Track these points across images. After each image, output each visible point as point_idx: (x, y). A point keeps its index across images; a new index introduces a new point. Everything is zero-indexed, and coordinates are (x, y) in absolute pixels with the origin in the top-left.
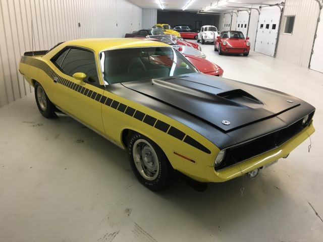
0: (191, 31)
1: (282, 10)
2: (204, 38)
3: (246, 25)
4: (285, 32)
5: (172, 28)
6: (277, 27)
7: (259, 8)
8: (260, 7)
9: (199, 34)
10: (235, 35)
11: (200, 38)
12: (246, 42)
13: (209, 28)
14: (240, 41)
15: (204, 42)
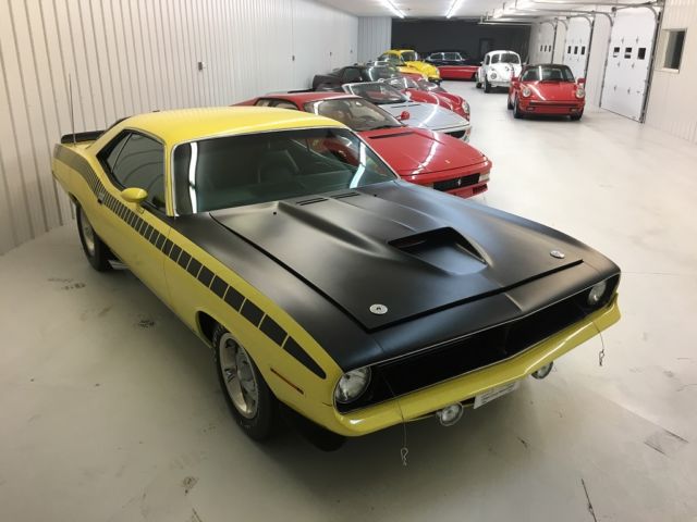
0: (465, 63)
1: (659, 17)
2: (489, 79)
3: (583, 48)
4: (665, 66)
5: (423, 57)
6: (648, 54)
7: (610, 11)
8: (614, 9)
9: (480, 70)
10: (553, 72)
11: (481, 78)
12: (575, 88)
13: (503, 55)
14: (562, 86)
15: (490, 89)
